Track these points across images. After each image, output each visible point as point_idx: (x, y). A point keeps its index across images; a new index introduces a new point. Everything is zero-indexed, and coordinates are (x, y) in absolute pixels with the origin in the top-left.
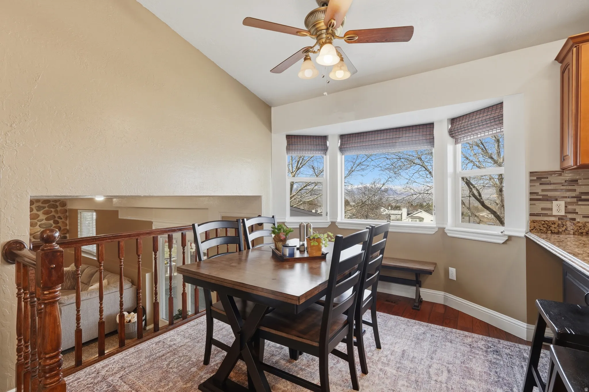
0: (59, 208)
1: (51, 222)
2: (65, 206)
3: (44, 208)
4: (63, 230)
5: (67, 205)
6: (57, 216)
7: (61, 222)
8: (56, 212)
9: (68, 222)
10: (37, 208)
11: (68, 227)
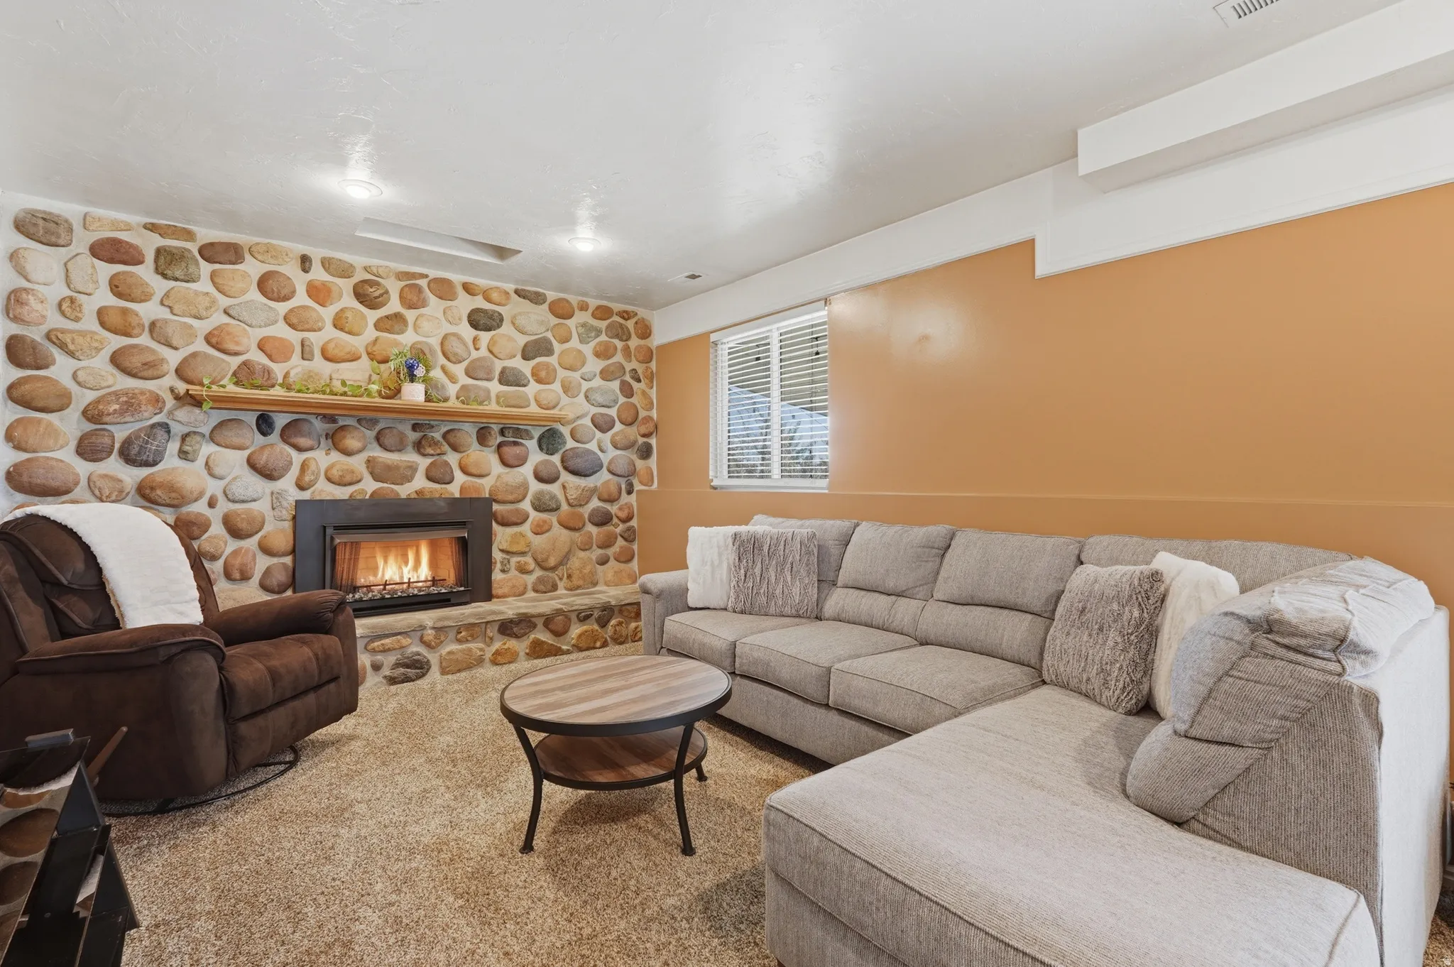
0: (634, 342)
1: (615, 385)
2: (647, 338)
3: (598, 332)
4: (643, 419)
5: (652, 335)
6: (628, 367)
7: (639, 392)
8: (627, 352)
9: (653, 393)
10: (581, 330)
11: (654, 414)
